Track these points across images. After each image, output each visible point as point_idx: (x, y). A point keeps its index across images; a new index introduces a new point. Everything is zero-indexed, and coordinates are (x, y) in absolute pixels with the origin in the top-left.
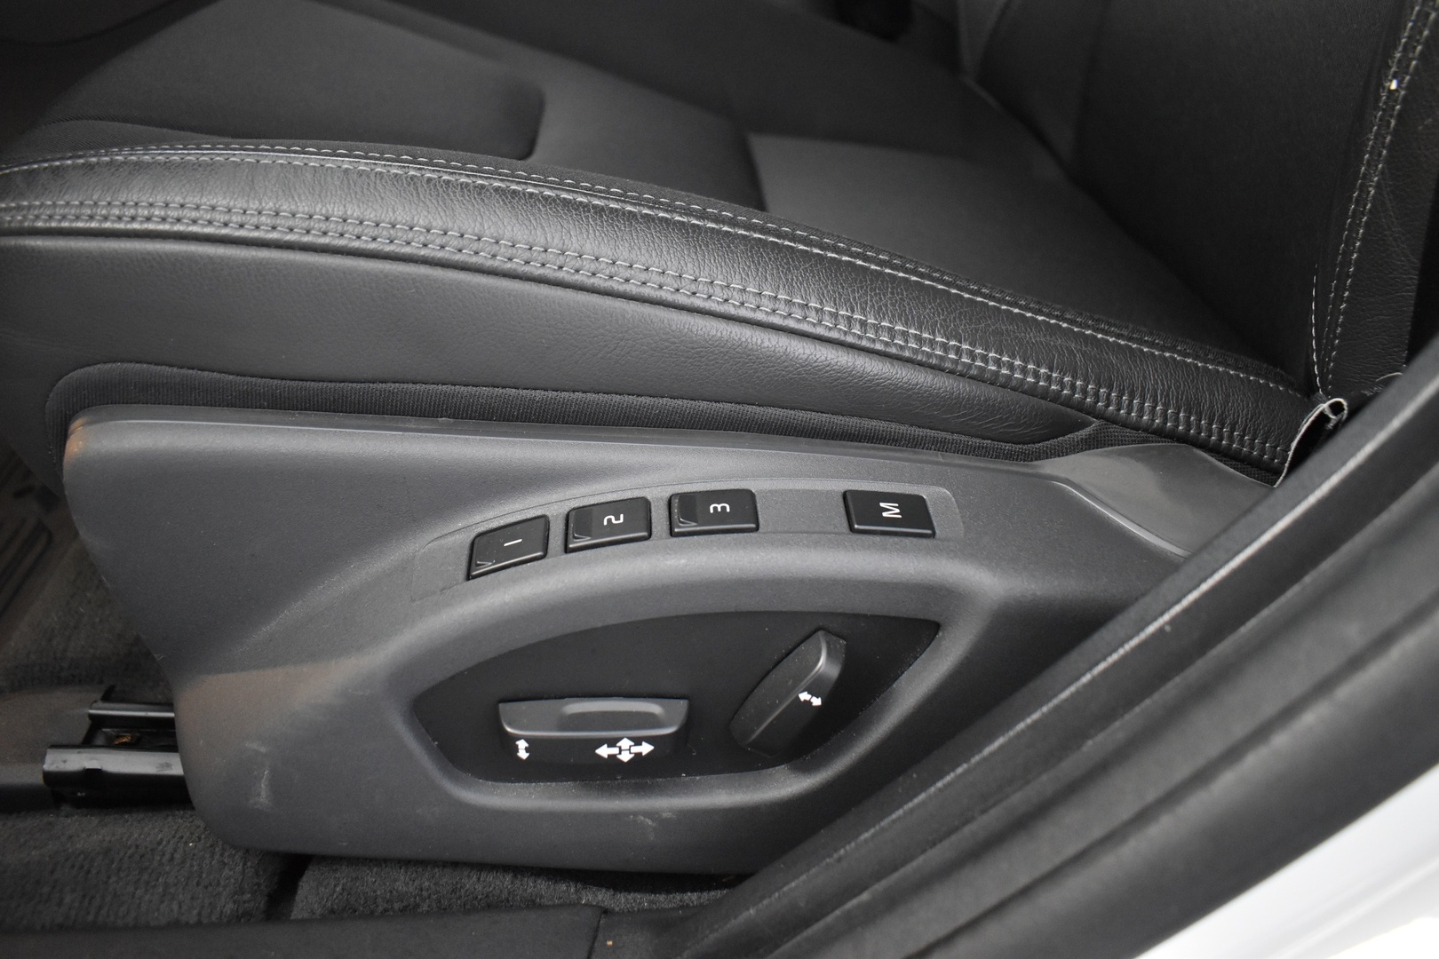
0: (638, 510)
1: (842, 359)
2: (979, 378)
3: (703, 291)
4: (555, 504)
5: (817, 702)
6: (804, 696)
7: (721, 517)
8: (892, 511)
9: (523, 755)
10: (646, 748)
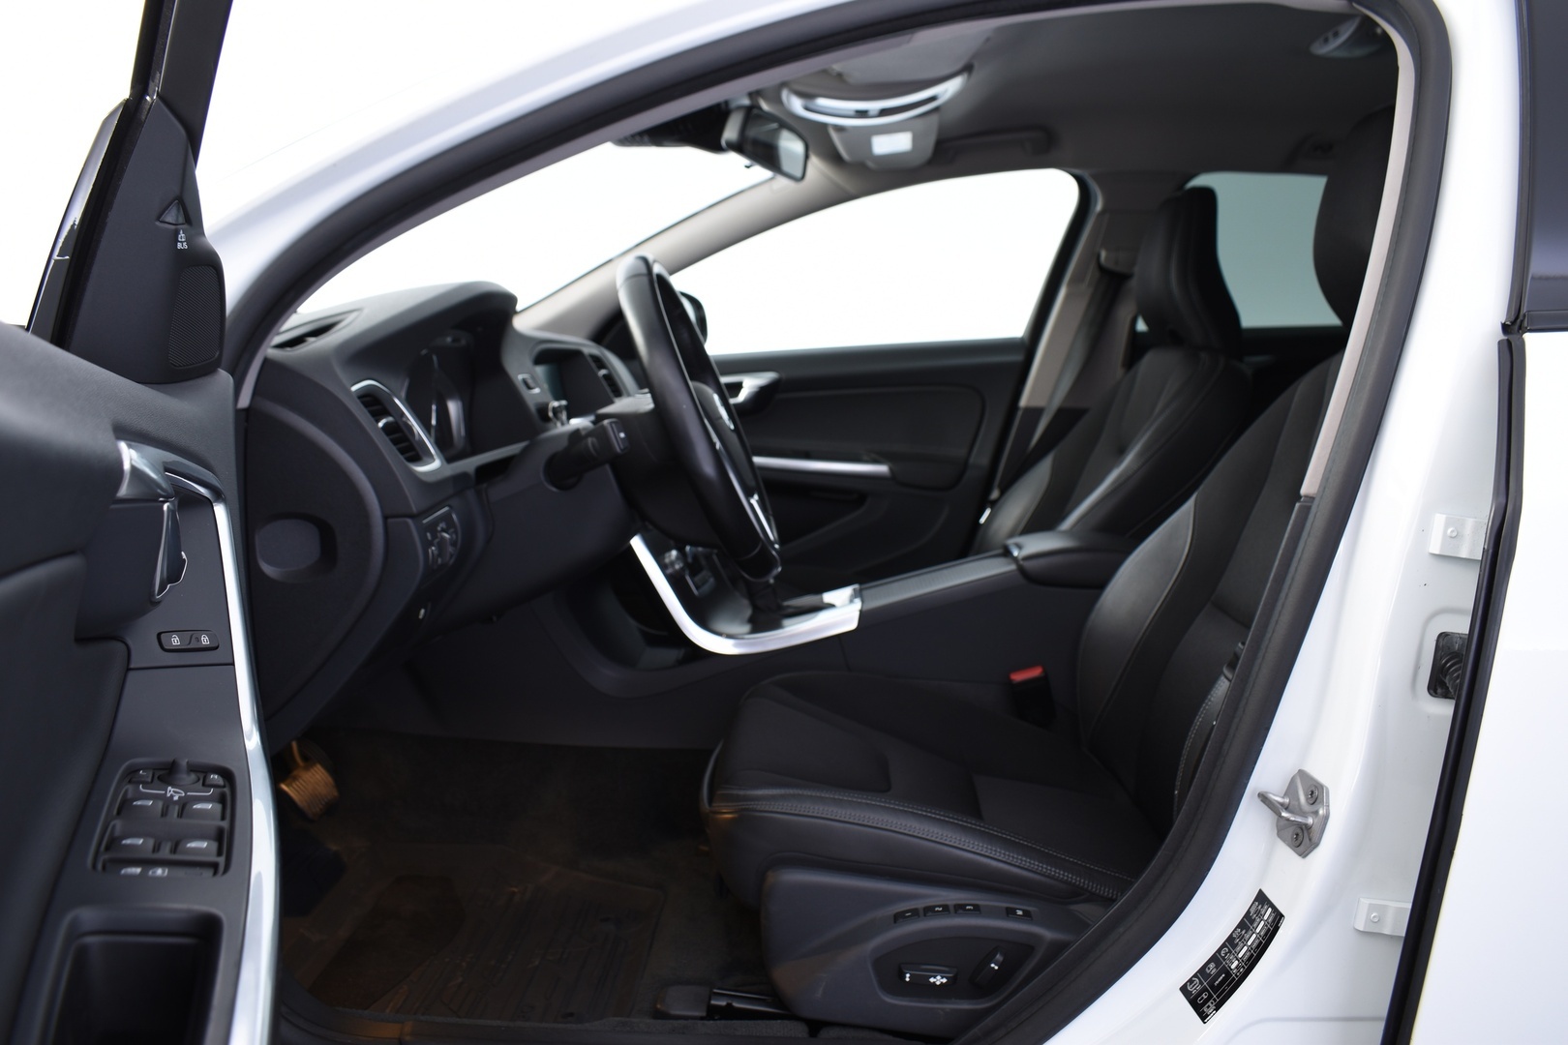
0: (946, 908)
1: (994, 863)
2: (1048, 877)
3: (954, 840)
4: (920, 904)
5: (996, 968)
6: (993, 965)
7: (970, 910)
8: (1020, 913)
9: (908, 979)
10: (944, 980)
